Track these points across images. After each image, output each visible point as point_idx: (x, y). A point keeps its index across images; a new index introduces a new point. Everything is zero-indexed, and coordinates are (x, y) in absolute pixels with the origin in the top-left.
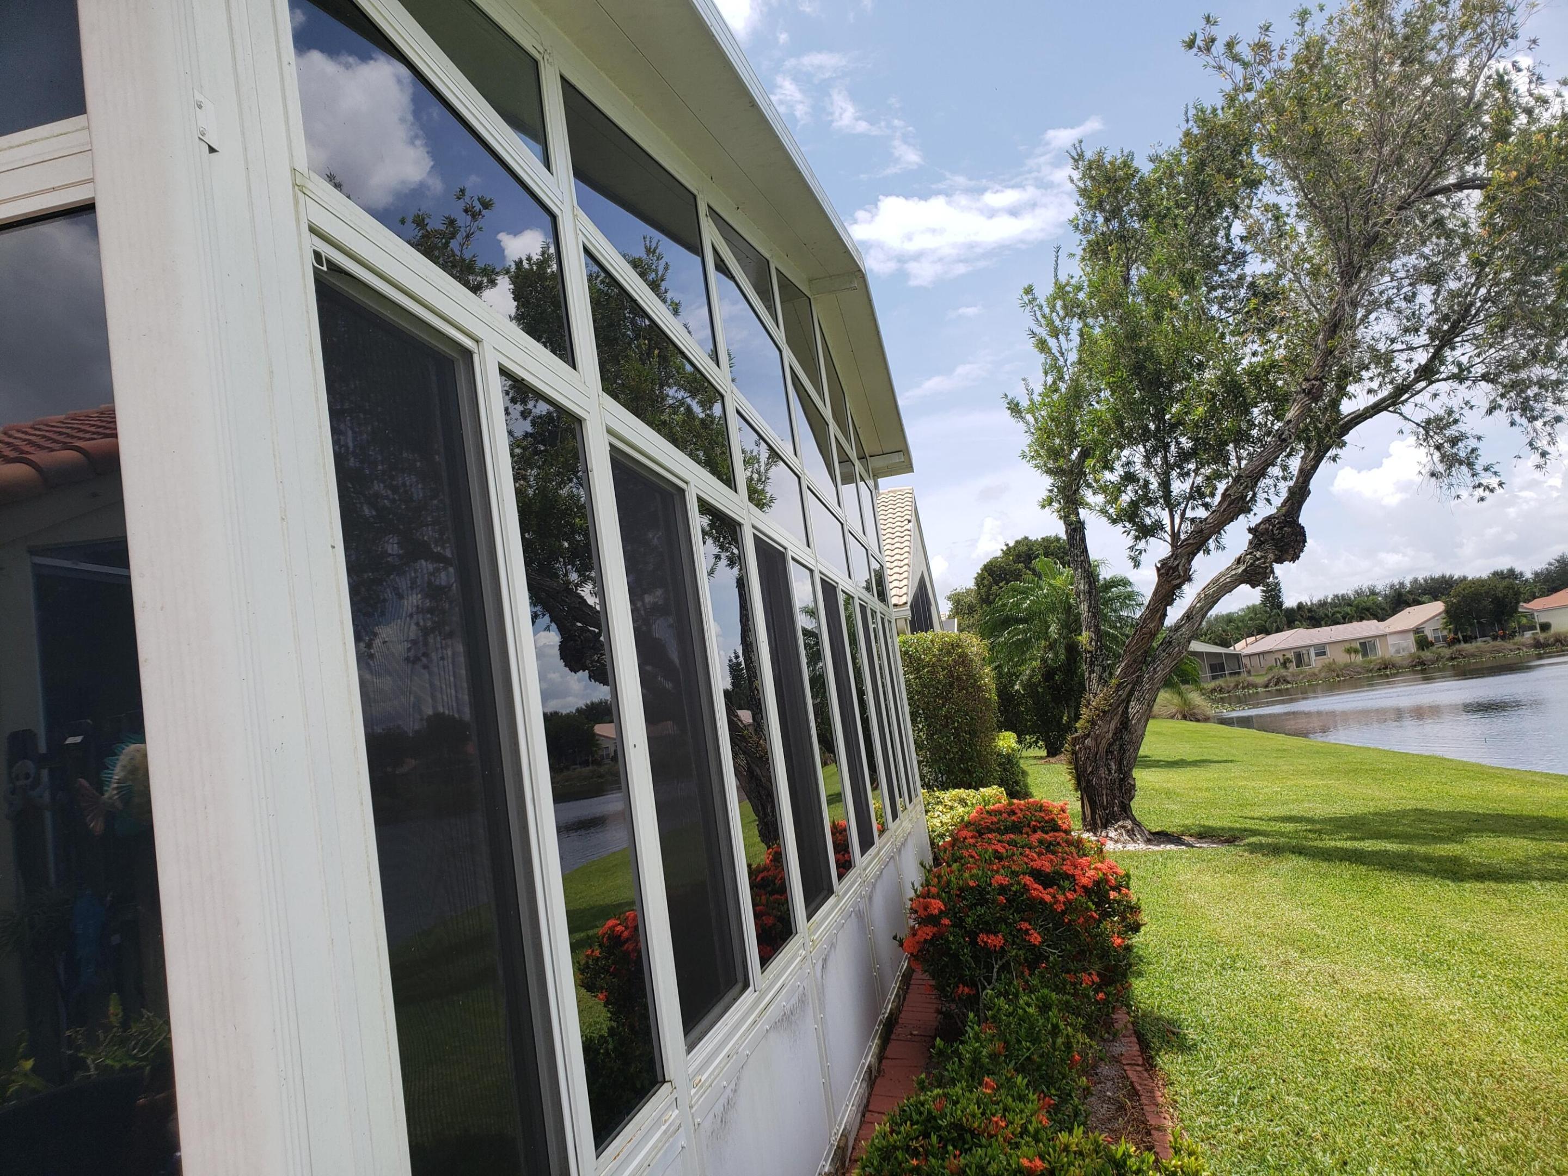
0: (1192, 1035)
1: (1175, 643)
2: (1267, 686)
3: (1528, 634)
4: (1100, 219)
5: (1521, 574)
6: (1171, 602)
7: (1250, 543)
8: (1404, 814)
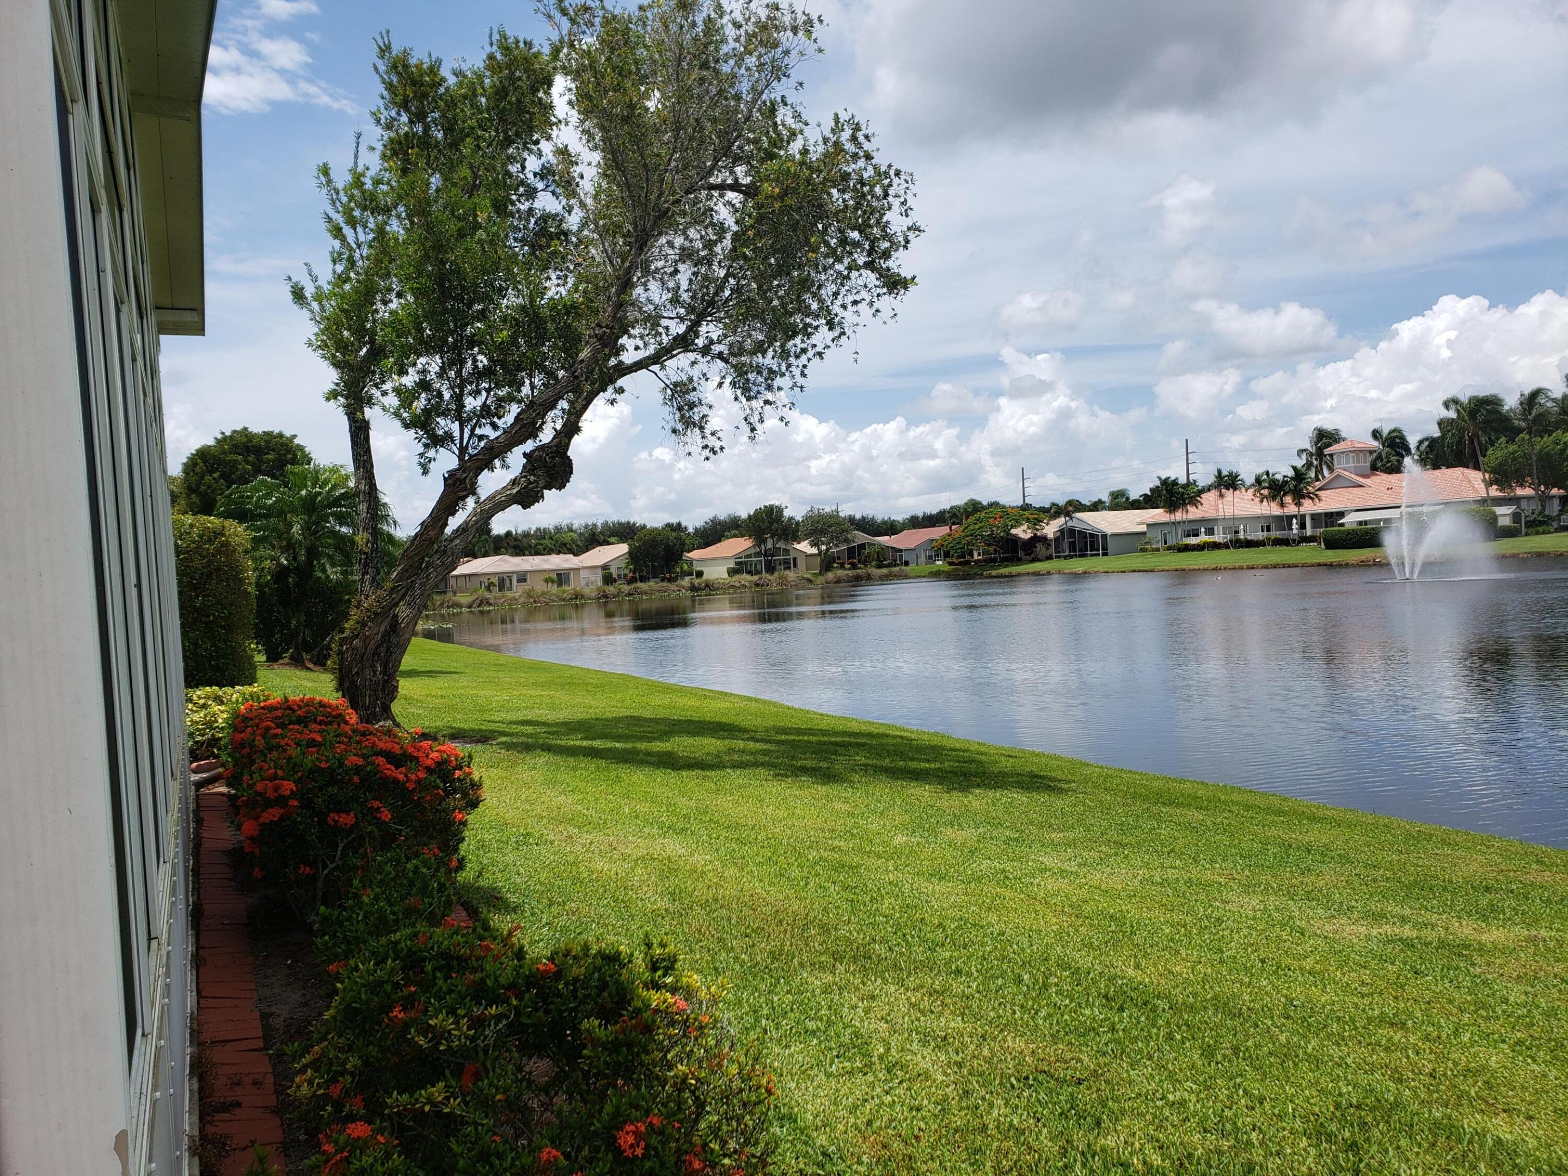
0: (513, 899)
1: (449, 552)
2: (470, 607)
3: (687, 579)
4: (404, 118)
5: (686, 528)
6: (453, 513)
7: (524, 467)
8: (618, 720)
